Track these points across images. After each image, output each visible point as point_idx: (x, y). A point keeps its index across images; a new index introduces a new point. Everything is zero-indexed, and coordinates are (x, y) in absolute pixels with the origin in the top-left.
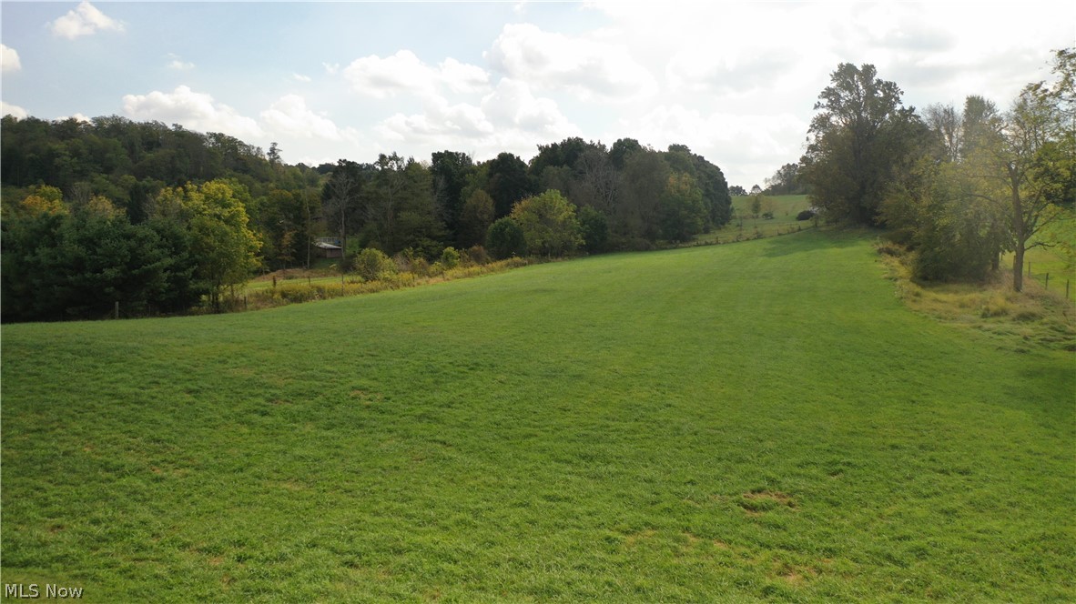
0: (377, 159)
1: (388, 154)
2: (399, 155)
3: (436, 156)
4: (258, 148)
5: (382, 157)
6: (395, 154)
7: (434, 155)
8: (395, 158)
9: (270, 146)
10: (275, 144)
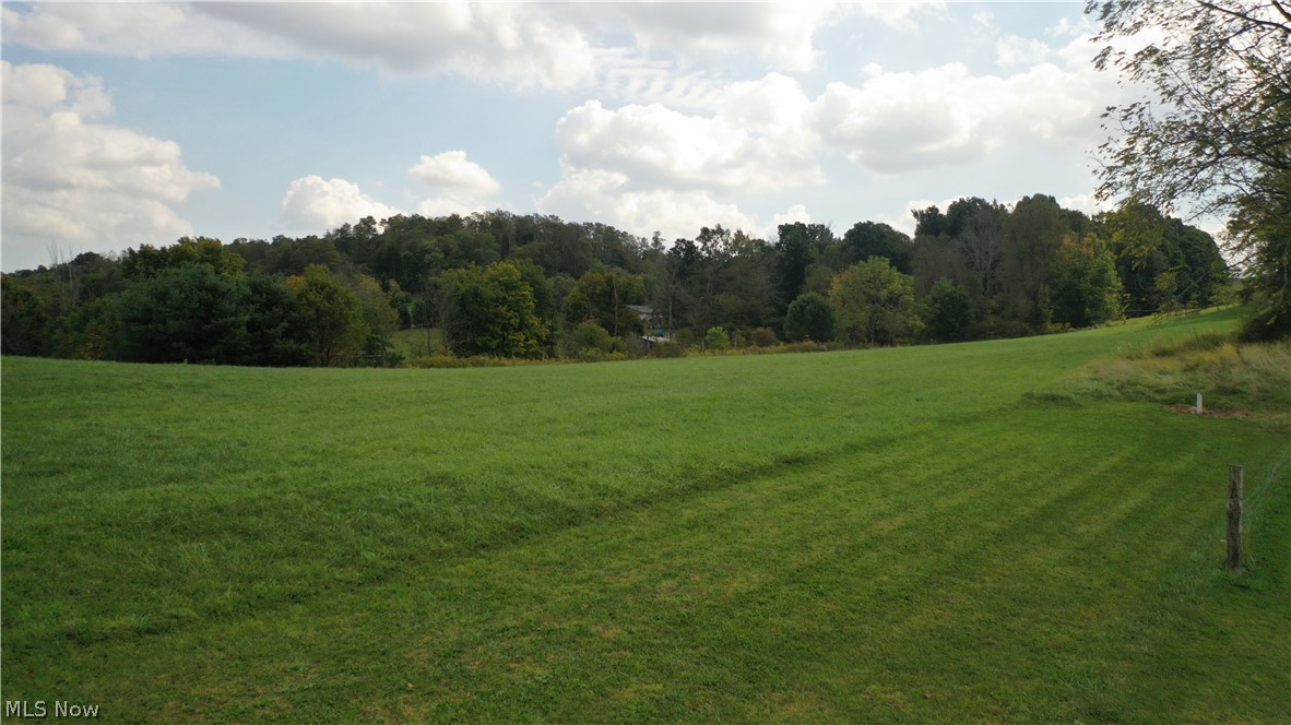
0: (699, 233)
1: (712, 226)
2: (724, 228)
3: (785, 230)
4: (644, 239)
5: (705, 230)
6: (719, 226)
7: (781, 227)
8: (719, 231)
9: (653, 235)
10: (658, 233)
